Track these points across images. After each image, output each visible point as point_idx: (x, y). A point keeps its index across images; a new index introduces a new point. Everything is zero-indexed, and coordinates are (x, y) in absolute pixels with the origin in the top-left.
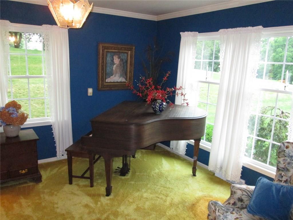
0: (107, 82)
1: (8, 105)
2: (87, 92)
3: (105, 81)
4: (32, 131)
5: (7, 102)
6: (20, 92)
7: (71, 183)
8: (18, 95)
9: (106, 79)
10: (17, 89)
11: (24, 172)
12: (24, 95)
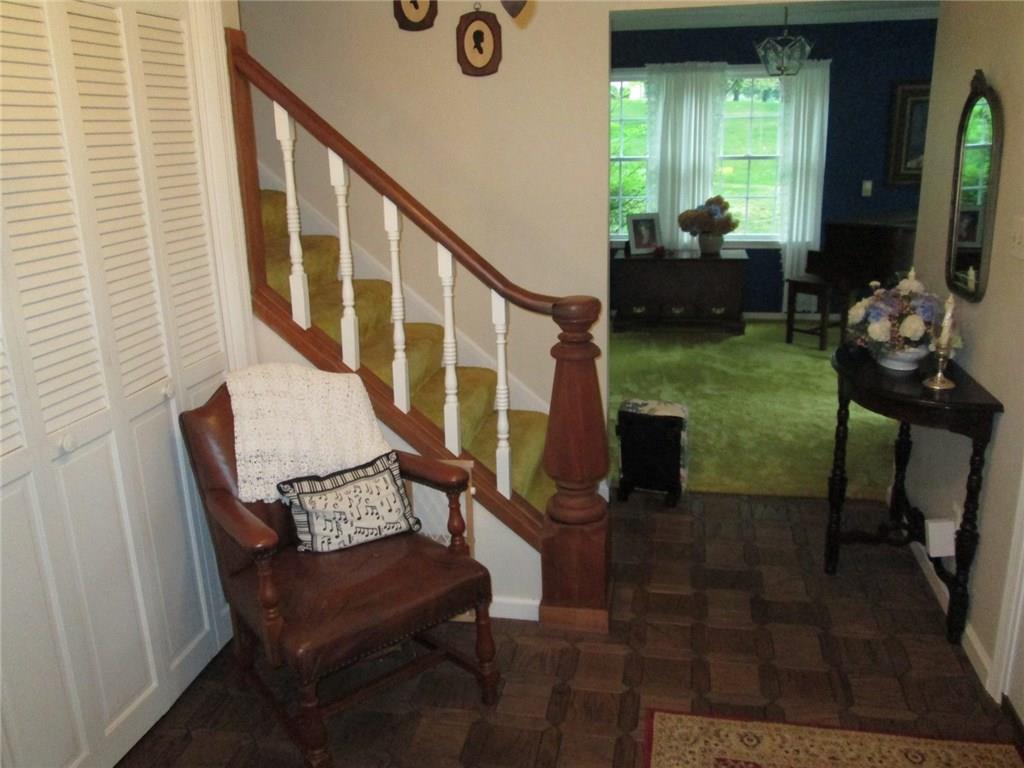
0: (909, 169)
1: (710, 202)
2: (860, 186)
3: (906, 164)
4: (744, 252)
5: (709, 198)
6: (764, 216)
7: (789, 340)
8: (756, 222)
9: (907, 161)
10: (758, 209)
11: (718, 312)
12: (769, 223)
